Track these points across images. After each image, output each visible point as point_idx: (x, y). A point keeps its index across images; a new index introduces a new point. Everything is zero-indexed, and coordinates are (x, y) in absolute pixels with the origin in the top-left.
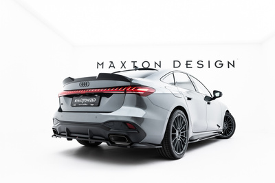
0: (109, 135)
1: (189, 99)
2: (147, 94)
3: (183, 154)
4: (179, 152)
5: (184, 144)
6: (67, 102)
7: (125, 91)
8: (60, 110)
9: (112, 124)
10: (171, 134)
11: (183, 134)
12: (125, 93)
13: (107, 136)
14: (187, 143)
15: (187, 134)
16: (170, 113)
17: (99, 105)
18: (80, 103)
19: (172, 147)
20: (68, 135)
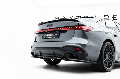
0: (65, 54)
1: (115, 36)
2: (88, 30)
3: (111, 69)
4: (108, 68)
5: (112, 64)
6: (40, 37)
7: (75, 28)
8: (36, 41)
9: (67, 48)
10: (103, 56)
11: (111, 57)
12: (75, 30)
13: (64, 55)
14: (113, 63)
15: (113, 57)
16: (103, 43)
17: (59, 38)
18: (48, 37)
19: (104, 64)
20: (41, 55)
